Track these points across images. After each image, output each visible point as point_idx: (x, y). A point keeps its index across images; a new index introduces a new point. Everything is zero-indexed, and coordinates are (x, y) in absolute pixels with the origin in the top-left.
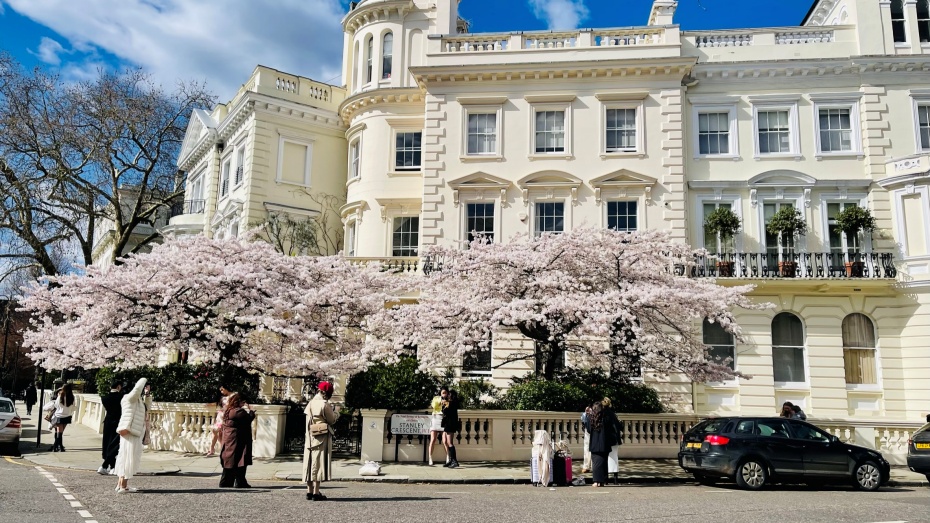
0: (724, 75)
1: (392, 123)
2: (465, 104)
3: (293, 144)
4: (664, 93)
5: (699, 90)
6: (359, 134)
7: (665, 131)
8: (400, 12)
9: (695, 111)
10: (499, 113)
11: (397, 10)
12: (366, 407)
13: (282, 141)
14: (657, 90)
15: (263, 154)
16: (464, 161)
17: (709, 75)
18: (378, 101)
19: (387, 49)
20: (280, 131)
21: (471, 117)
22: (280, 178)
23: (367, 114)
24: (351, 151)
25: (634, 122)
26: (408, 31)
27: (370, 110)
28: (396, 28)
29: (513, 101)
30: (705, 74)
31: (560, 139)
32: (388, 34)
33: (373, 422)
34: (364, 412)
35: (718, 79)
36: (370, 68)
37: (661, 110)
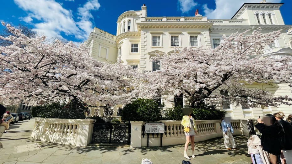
0: (219, 29)
1: (130, 41)
2: (152, 33)
3: (104, 48)
4: (204, 32)
5: (212, 33)
6: (121, 45)
7: (206, 41)
8: (133, 15)
9: (212, 38)
10: (161, 36)
11: (132, 15)
12: (133, 120)
13: (100, 47)
14: (203, 32)
15: (95, 49)
16: (152, 48)
17: (215, 29)
18: (127, 36)
19: (129, 24)
20: (100, 44)
21: (153, 37)
22: (99, 56)
23: (124, 39)
24: (119, 50)
25: (197, 39)
26: (135, 20)
27: (124, 38)
28: (132, 19)
29: (165, 33)
30: (214, 29)
31: (178, 43)
32: (129, 21)
33: (136, 127)
34: (132, 123)
35: (217, 30)
36: (124, 29)
37: (204, 36)
